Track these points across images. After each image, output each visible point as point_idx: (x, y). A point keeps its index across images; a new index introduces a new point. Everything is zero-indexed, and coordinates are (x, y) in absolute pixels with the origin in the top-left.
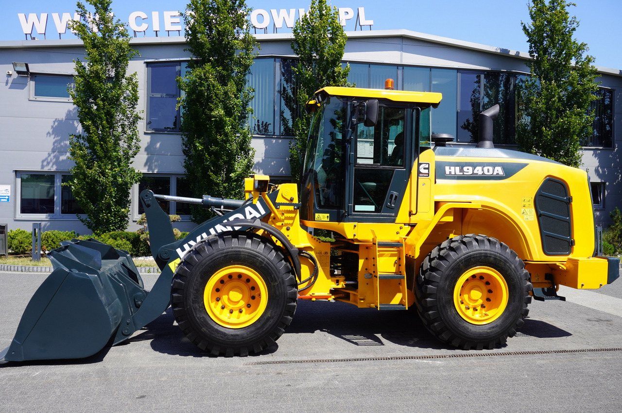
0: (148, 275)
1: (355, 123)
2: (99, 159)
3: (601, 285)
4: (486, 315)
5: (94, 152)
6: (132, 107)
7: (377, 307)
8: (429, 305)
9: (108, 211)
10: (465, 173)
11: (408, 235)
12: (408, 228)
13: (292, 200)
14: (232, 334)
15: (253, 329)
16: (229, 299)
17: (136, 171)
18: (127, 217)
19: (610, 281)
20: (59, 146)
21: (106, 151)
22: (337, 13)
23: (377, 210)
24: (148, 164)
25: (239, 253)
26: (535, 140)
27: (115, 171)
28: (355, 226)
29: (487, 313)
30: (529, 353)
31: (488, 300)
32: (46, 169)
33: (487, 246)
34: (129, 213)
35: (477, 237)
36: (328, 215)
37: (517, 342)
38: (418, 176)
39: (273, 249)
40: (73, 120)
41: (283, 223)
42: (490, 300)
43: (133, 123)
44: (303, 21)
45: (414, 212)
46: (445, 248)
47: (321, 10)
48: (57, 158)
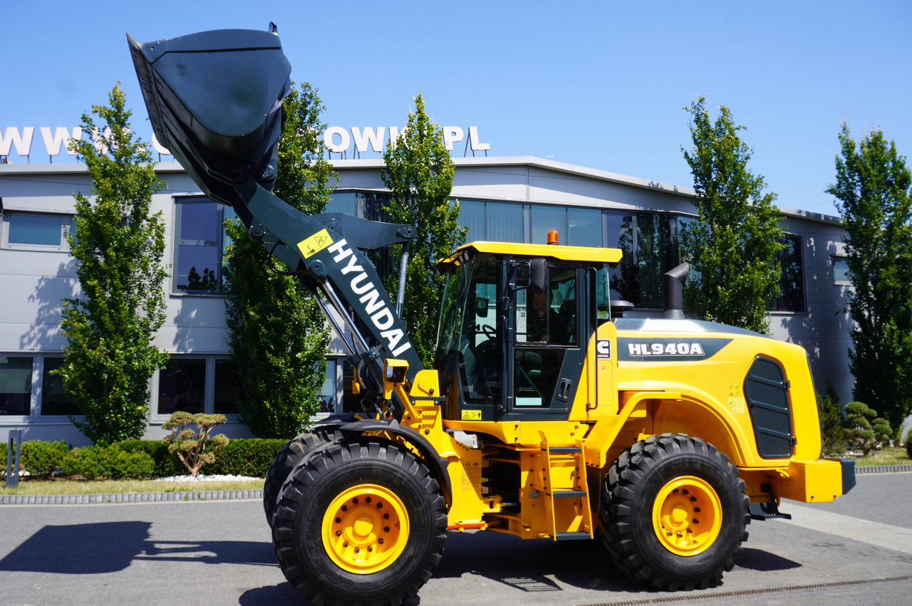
0: (186, 504)
1: (513, 289)
2: (107, 334)
3: (835, 496)
4: (695, 542)
5: (100, 324)
6: (155, 260)
7: (553, 537)
8: (621, 531)
9: (117, 411)
10: (654, 353)
11: (586, 436)
12: (586, 427)
13: (431, 392)
14: (362, 581)
15: (389, 573)
16: (354, 533)
17: (161, 351)
18: (144, 418)
19: (845, 491)
20: (47, 315)
21: (118, 323)
22: (441, 133)
23: (545, 404)
24: (180, 341)
25: (370, 467)
26: (710, 303)
27: (130, 351)
28: (516, 426)
29: (696, 539)
30: (753, 592)
31: (695, 521)
32: (27, 349)
33: (691, 449)
34: (147, 413)
35: (677, 438)
36: (480, 412)
37: (735, 579)
38: (597, 358)
39: (415, 460)
40: (69, 277)
41: (421, 424)
42: (698, 521)
43: (158, 281)
44: (398, 144)
45: (593, 405)
46: (638, 453)
47: (421, 128)
48: (43, 332)
